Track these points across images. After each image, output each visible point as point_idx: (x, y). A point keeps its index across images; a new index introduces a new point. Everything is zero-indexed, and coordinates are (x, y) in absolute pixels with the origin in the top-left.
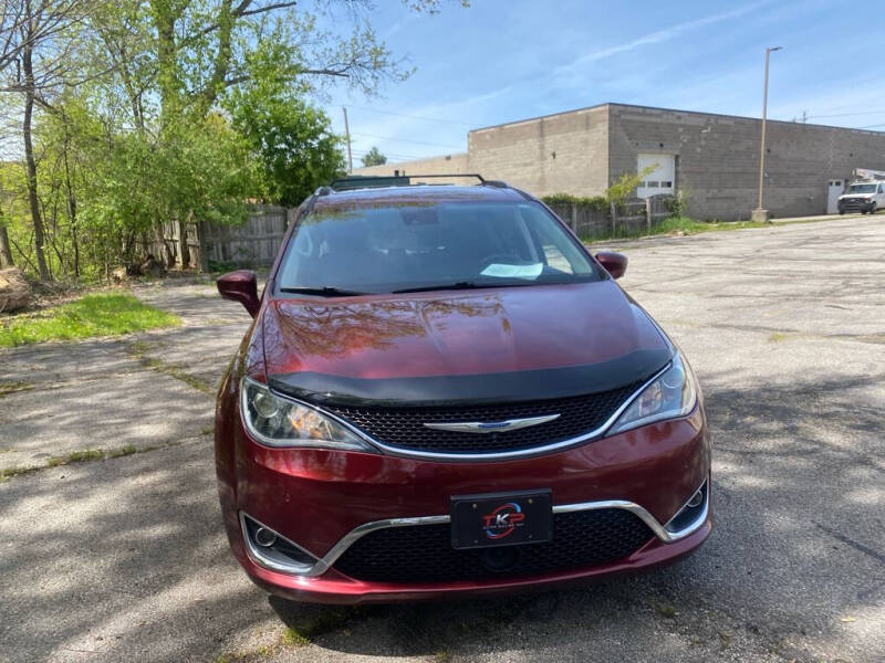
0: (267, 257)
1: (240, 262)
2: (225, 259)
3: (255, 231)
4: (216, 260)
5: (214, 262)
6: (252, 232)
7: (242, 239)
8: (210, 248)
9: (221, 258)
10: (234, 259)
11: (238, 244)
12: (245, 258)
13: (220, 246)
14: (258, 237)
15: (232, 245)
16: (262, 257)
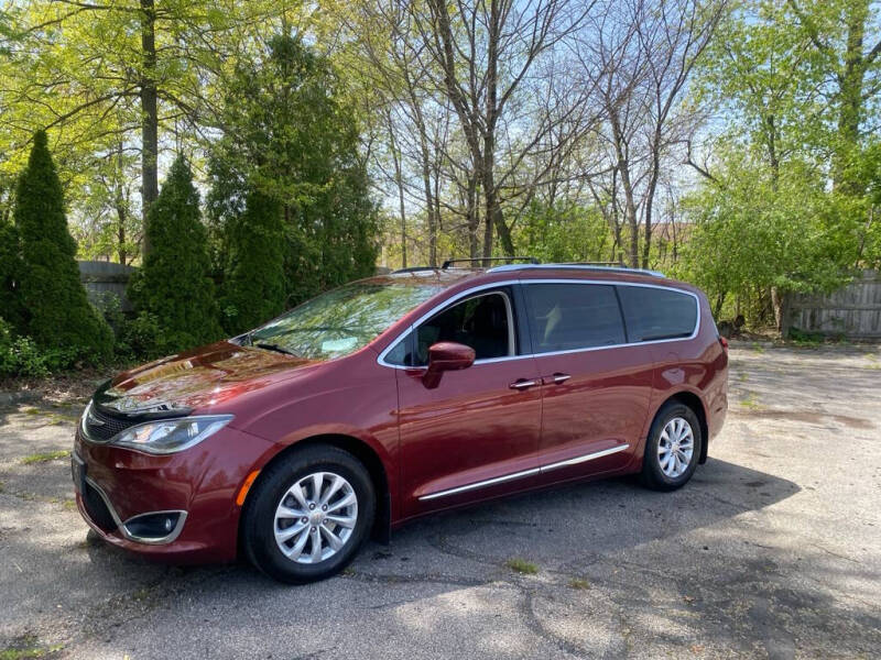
0: (869, 329)
1: (829, 332)
2: (812, 326)
3: (858, 300)
4: (801, 328)
5: (797, 330)
6: (853, 300)
7: (837, 308)
8: (794, 314)
9: (808, 326)
10: (824, 328)
11: (832, 312)
12: (839, 329)
13: (809, 313)
14: (862, 306)
15: (824, 313)
16: (862, 330)
